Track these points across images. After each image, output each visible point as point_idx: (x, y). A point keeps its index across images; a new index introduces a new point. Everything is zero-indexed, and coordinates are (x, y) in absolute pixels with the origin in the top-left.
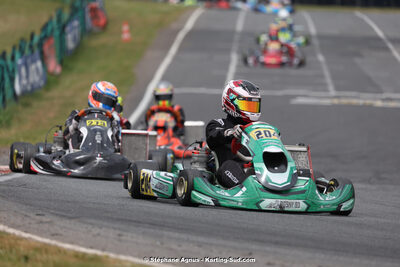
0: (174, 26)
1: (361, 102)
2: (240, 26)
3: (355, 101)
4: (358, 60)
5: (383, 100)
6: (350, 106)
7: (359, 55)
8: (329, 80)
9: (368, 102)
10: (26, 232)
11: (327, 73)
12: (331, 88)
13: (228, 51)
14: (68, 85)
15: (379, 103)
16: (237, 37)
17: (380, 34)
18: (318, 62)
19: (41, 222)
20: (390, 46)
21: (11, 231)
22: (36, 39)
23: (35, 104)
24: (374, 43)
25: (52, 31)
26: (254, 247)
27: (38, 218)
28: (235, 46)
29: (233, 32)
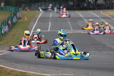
0: (36, 16)
1: (78, 32)
2: (51, 16)
3: (77, 32)
4: (77, 23)
5: (83, 31)
6: (76, 33)
7: (77, 21)
8: (71, 27)
9: (80, 32)
10: (8, 67)
11: (71, 26)
12: (72, 29)
13: (49, 22)
14: (14, 31)
15: (82, 32)
16: (50, 19)
17: (82, 16)
18: (68, 23)
19: (11, 64)
20: (84, 19)
21: (5, 67)
22: (6, 21)
23: (7, 36)
24: (81, 19)
25: (10, 19)
26: (58, 68)
27: (10, 63)
28: (50, 21)
29: (50, 17)
